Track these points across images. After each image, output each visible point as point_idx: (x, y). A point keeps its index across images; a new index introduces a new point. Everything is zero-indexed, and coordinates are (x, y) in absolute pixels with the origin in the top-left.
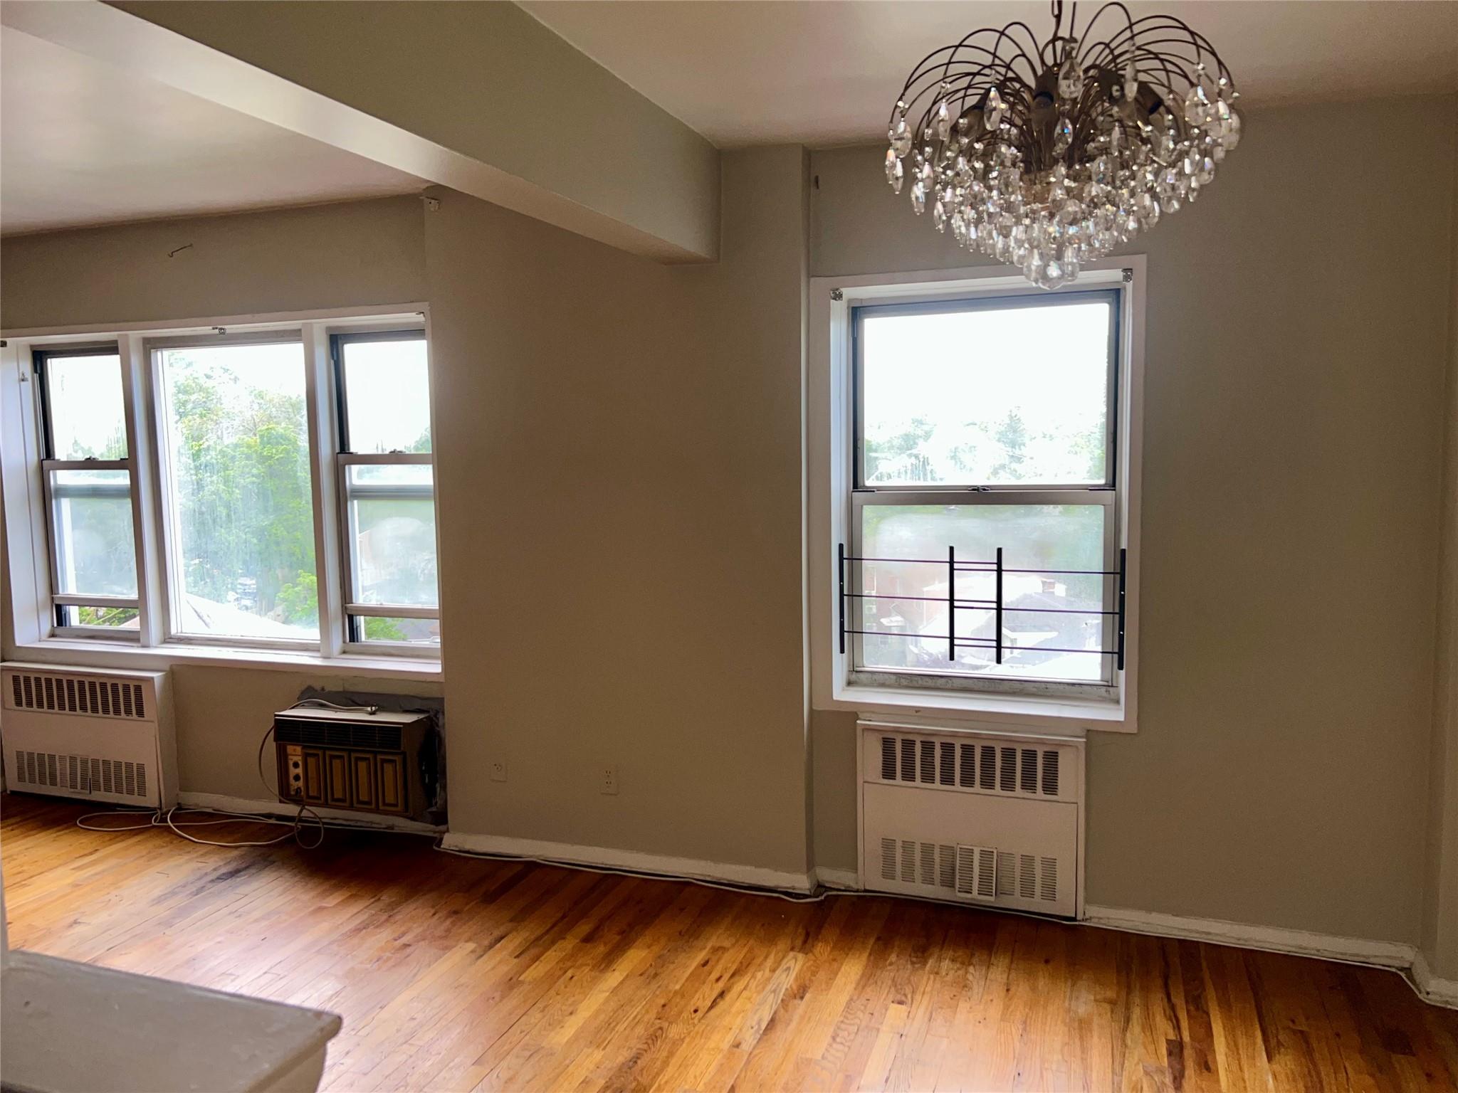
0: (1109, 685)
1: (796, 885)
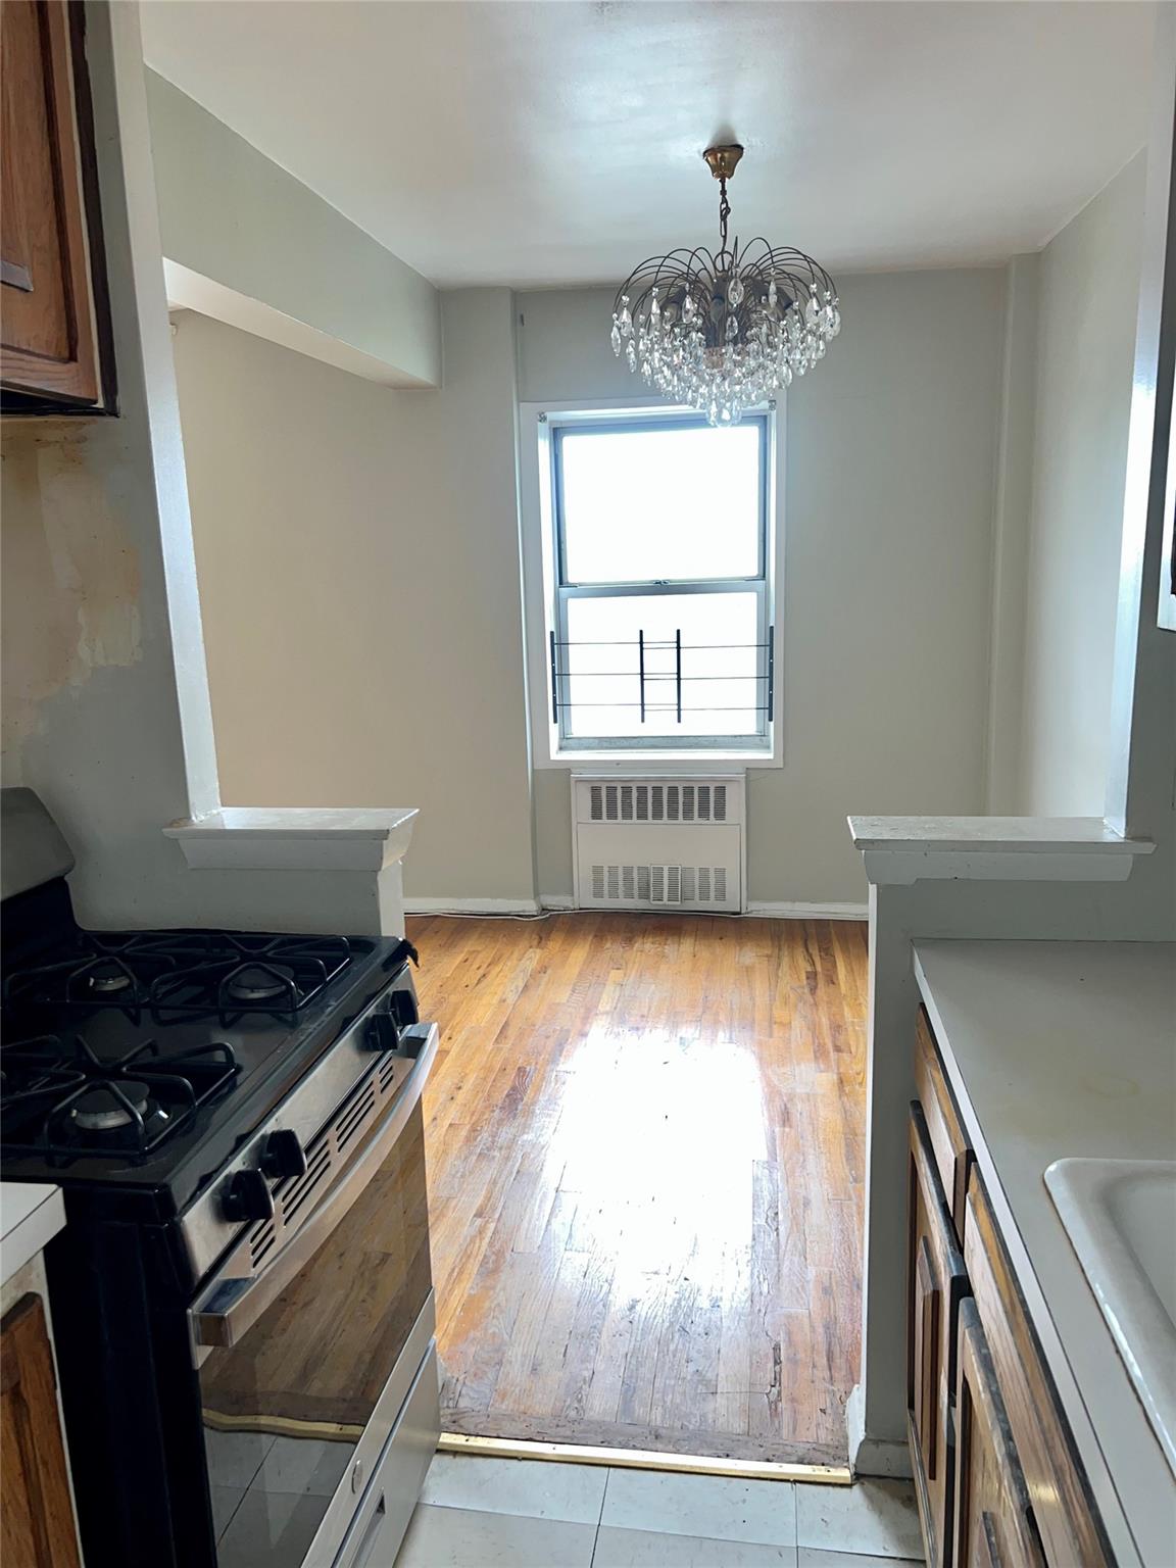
1: (527, 909)
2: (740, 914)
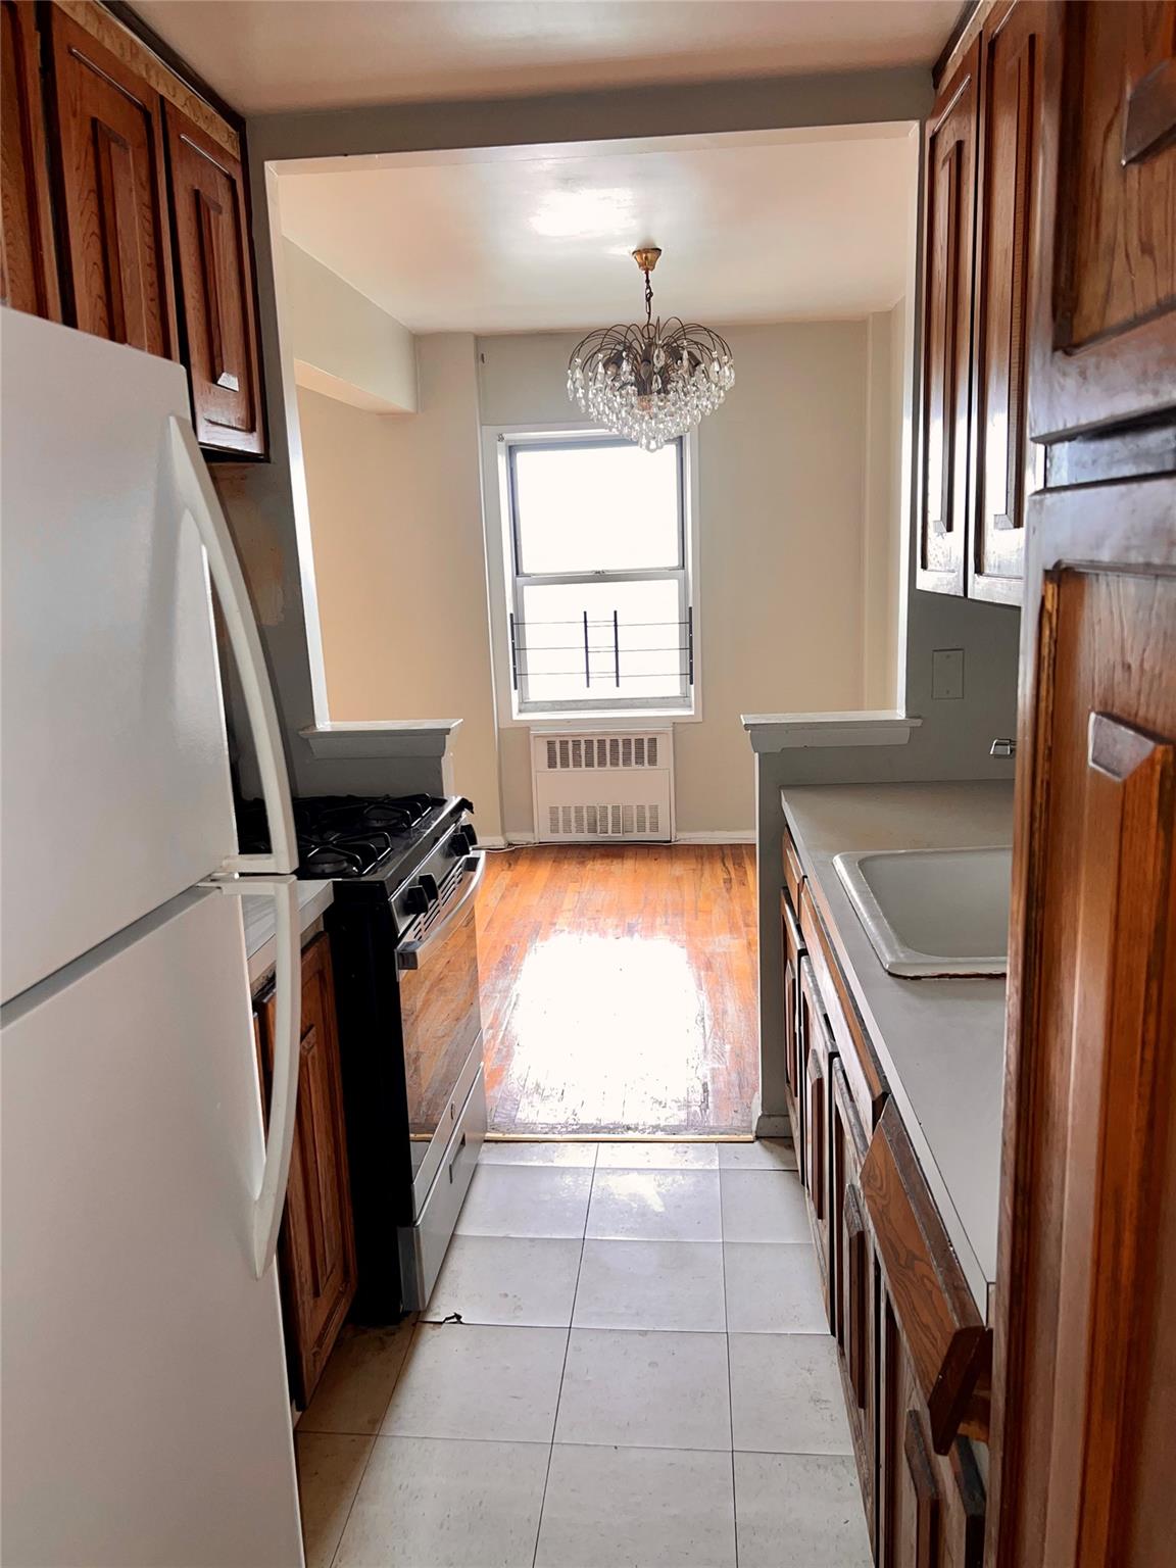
0: (686, 696)
2: (670, 842)
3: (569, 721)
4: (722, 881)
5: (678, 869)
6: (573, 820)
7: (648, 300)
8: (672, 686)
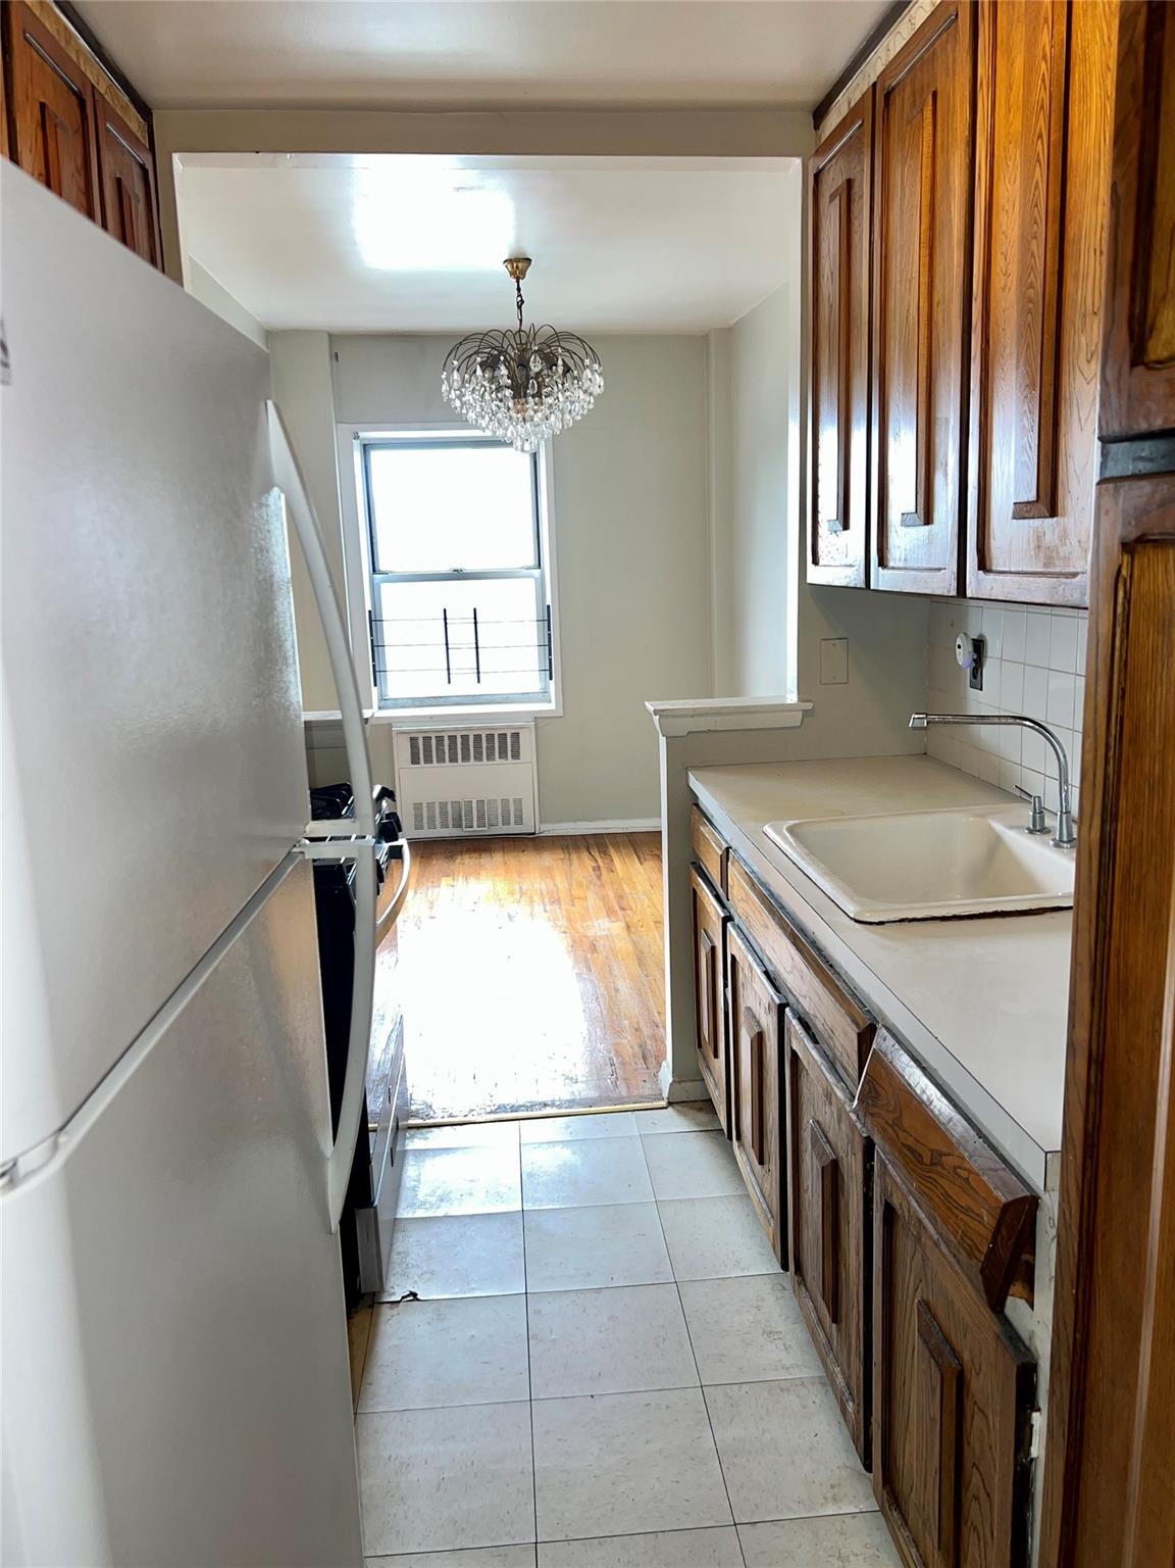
0: (545, 692)
2: (534, 834)
3: (431, 717)
4: (591, 869)
5: (548, 859)
6: (438, 816)
7: (520, 307)
8: (533, 682)
